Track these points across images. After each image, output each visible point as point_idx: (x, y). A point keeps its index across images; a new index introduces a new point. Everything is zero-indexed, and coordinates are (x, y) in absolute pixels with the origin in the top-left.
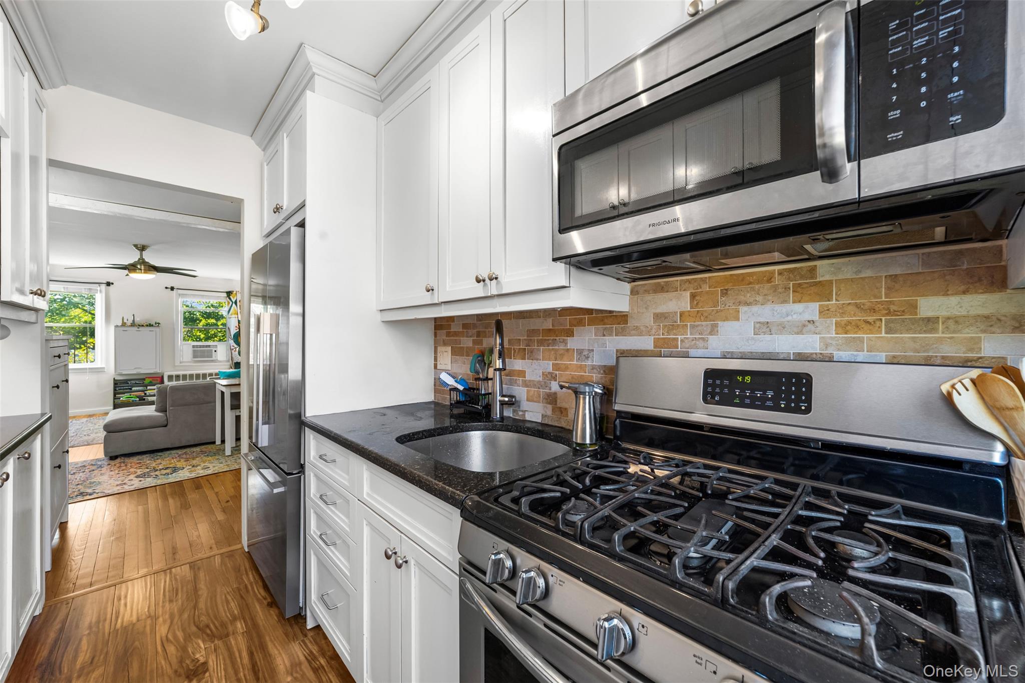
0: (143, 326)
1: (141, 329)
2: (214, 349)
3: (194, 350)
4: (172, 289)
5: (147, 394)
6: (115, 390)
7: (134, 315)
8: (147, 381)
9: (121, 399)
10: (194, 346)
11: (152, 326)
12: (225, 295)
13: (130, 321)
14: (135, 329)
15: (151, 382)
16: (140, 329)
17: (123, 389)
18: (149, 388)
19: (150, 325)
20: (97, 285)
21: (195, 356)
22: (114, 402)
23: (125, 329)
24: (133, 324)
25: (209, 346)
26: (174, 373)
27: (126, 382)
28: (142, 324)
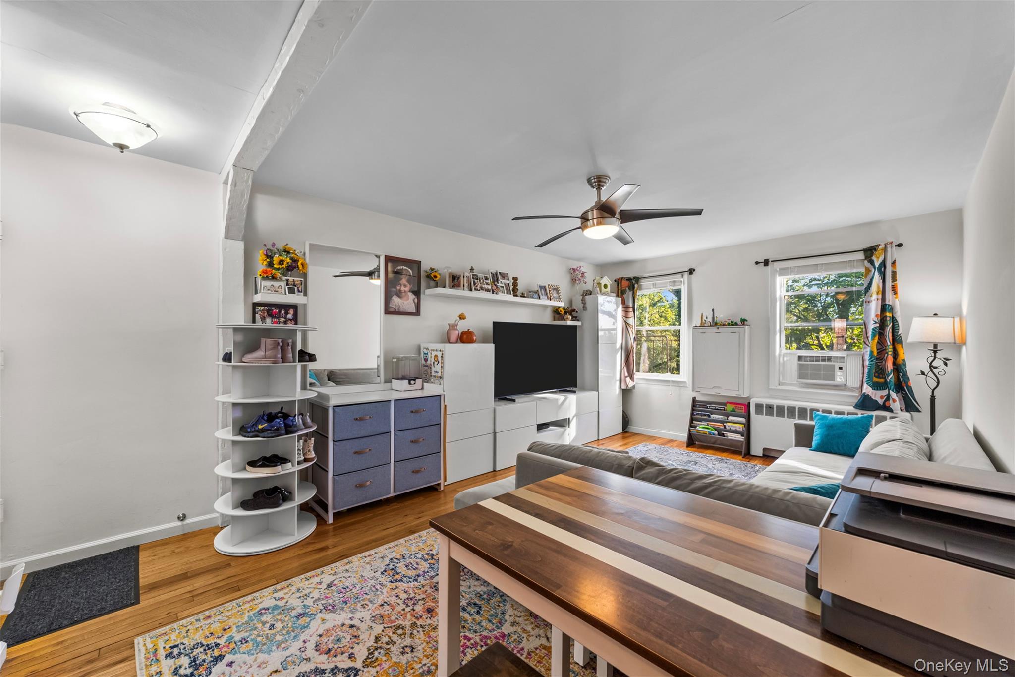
0: (724, 325)
1: (722, 329)
2: (837, 365)
3: (800, 365)
4: (766, 263)
5: (727, 427)
6: (692, 414)
7: (713, 310)
8: (729, 408)
9: (698, 427)
10: (800, 358)
11: (736, 324)
12: (861, 256)
13: (710, 320)
14: (714, 329)
15: (733, 410)
16: (720, 330)
17: (702, 415)
18: (730, 418)
19: (733, 324)
20: (680, 275)
21: (801, 376)
22: (690, 430)
23: (703, 330)
24: (715, 324)
25: (829, 358)
26: (765, 401)
27: (705, 404)
28: (723, 323)
